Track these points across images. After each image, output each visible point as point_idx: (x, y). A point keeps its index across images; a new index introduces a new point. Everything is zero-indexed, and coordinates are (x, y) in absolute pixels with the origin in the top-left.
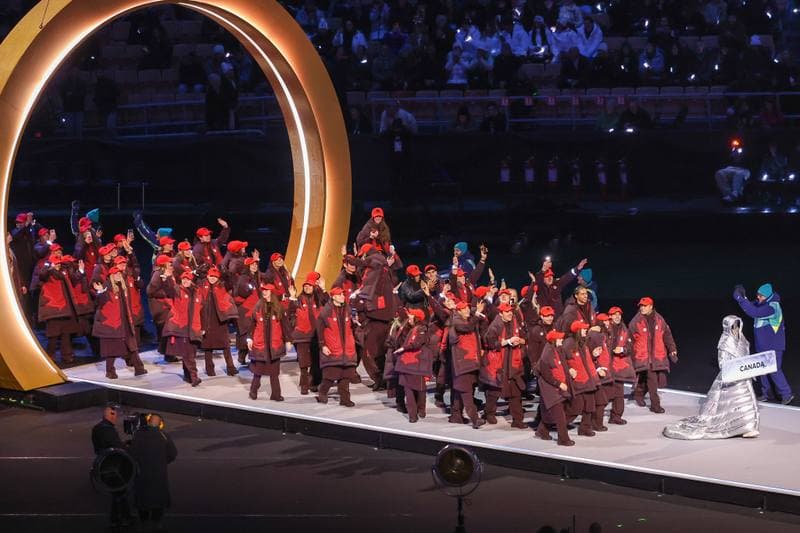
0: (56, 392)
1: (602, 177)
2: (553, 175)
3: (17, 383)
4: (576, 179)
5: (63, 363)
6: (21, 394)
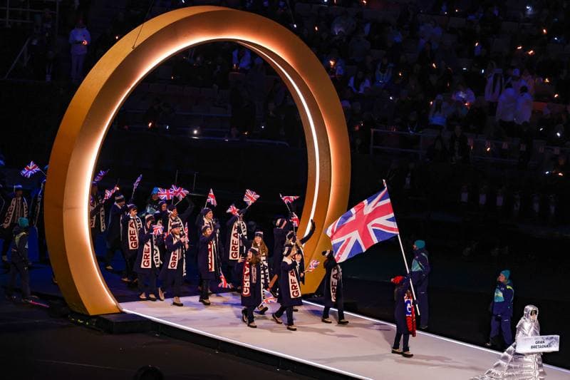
0: (112, 318)
2: (500, 201)
3: (85, 309)
4: (517, 206)
5: (120, 298)
6: (87, 317)
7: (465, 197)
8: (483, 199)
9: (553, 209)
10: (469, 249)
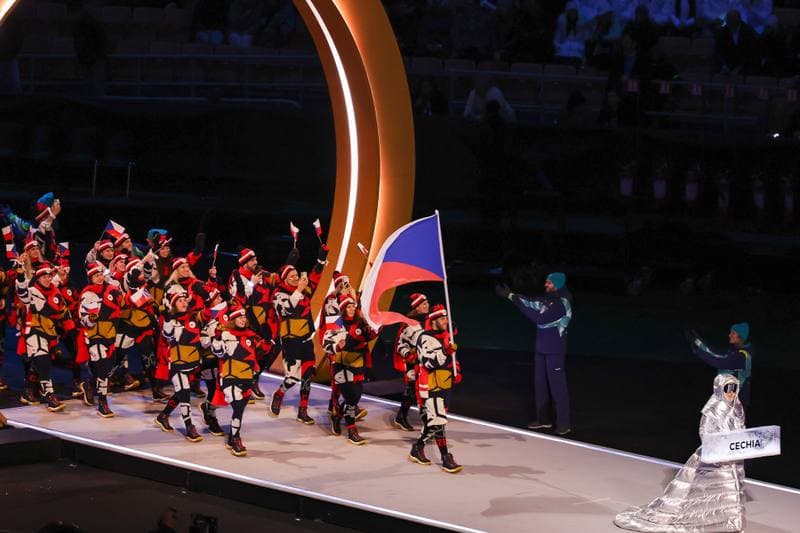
1: (759, 199)
2: (691, 192)
7: (626, 187)
8: (660, 189)
9: (789, 201)
10: (639, 282)
